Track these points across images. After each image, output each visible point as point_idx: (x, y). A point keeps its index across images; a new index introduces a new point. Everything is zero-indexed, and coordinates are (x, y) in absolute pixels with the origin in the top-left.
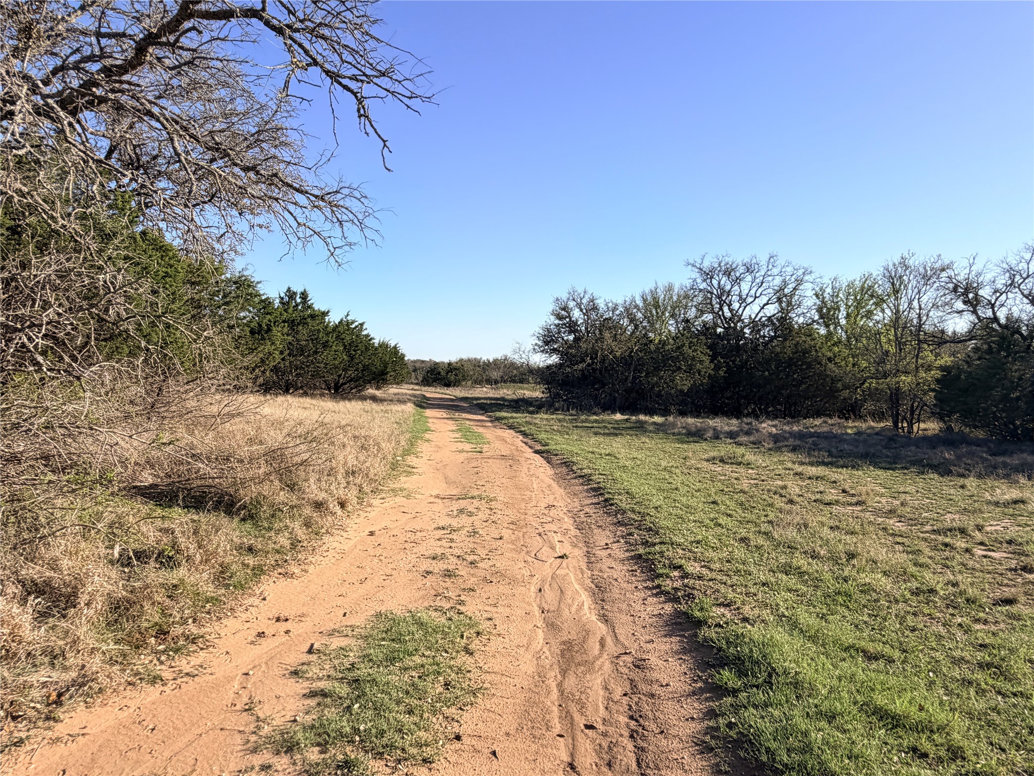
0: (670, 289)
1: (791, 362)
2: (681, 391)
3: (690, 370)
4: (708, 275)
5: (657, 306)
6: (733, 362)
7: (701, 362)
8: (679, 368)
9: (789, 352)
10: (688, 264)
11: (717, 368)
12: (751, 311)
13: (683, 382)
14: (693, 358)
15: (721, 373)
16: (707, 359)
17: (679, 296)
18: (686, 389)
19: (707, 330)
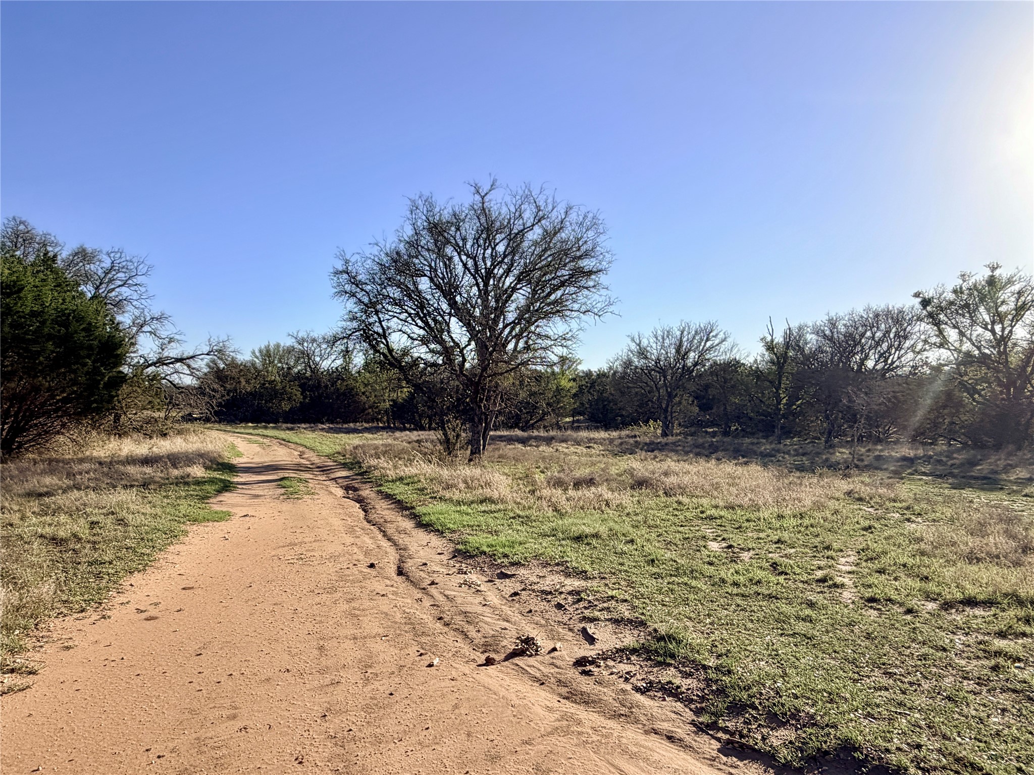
0: (278, 346)
1: (344, 394)
2: (285, 411)
3: (289, 399)
4: (301, 342)
5: (269, 356)
6: (314, 394)
7: (296, 395)
8: (284, 399)
9: (344, 388)
10: (289, 335)
11: (305, 398)
12: (325, 365)
13: (286, 406)
14: (291, 393)
15: (307, 401)
16: (298, 394)
17: (283, 351)
18: (287, 410)
19: (299, 376)
